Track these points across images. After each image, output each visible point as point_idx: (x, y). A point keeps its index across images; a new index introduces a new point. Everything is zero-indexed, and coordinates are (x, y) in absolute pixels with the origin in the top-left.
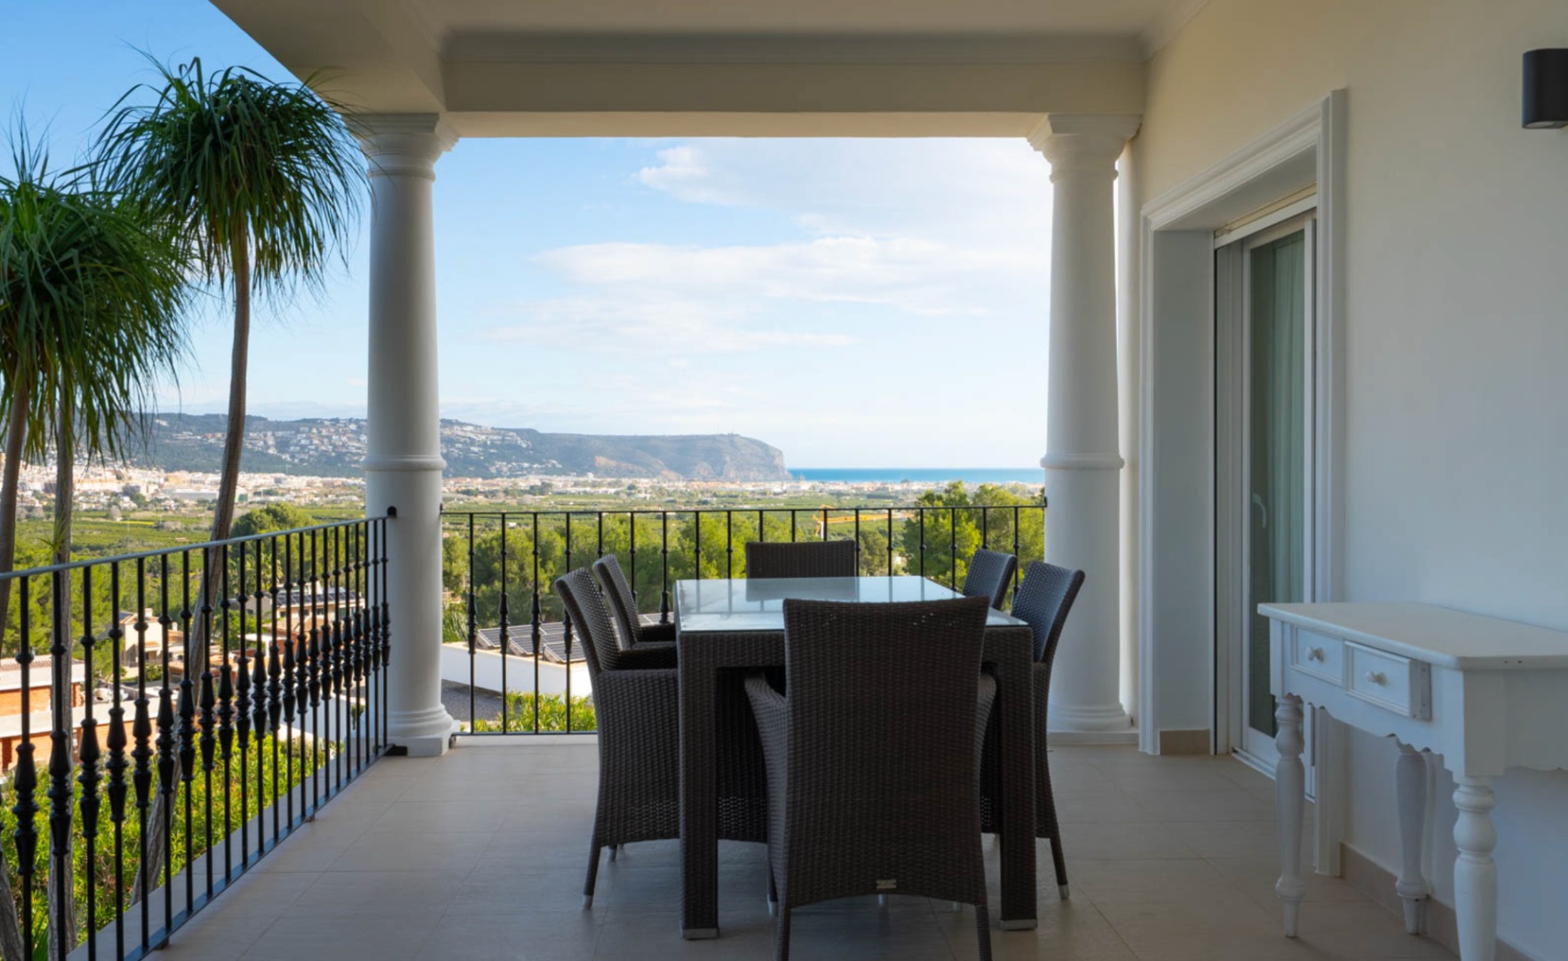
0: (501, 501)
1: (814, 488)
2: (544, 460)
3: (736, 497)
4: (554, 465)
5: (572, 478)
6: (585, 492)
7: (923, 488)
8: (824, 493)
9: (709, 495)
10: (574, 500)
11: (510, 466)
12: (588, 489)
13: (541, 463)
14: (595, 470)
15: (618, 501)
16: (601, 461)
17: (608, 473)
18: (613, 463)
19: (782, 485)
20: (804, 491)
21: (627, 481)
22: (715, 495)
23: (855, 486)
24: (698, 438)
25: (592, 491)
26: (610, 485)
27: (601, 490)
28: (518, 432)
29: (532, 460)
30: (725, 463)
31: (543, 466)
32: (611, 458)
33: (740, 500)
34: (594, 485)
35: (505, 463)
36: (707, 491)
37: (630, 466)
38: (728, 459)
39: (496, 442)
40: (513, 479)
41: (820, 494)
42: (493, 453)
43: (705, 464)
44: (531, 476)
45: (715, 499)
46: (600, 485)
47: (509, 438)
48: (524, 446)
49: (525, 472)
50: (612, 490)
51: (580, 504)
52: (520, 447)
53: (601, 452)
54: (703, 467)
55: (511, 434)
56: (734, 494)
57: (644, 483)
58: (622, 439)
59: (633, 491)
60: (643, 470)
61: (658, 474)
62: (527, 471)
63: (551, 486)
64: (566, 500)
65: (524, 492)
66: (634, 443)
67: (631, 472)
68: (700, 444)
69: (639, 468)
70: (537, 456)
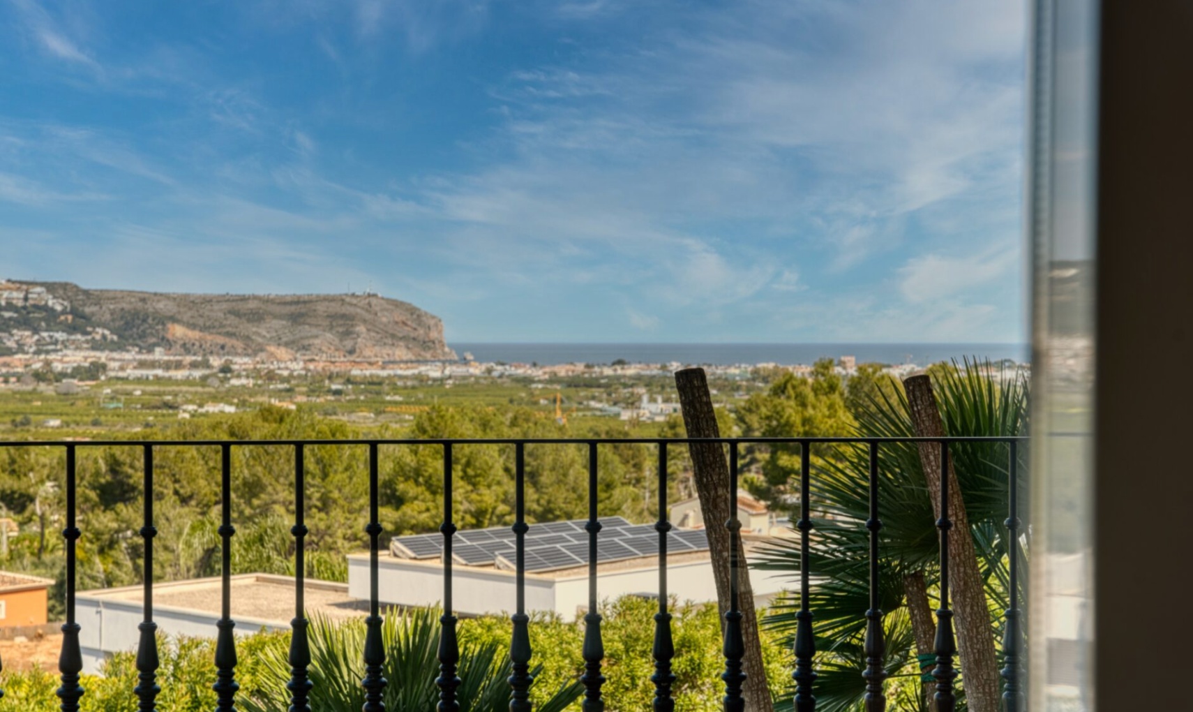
0: (30, 388)
1: (489, 371)
2: (89, 329)
3: (380, 384)
4: (104, 337)
5: (131, 355)
6: (156, 377)
7: (643, 373)
8: (505, 379)
9: (339, 381)
10: (142, 387)
11: (36, 337)
12: (160, 372)
13: (85, 333)
14: (167, 343)
15: (207, 389)
16: (178, 332)
17: (186, 348)
18: (194, 335)
19: (445, 368)
20: (476, 377)
22: (348, 382)
24: (318, 299)
25: (167, 374)
26: (194, 365)
27: (180, 374)
28: (51, 287)
29: (72, 329)
30: (357, 334)
31: (89, 337)
32: (192, 326)
33: (386, 388)
34: (167, 366)
35: (27, 333)
36: (338, 375)
37: (221, 340)
38: (363, 329)
39: (15, 302)
40: (42, 357)
41: (499, 381)
42: (10, 319)
43: (328, 336)
44: (68, 352)
45: (350, 387)
46: (178, 366)
47: (35, 296)
48: (59, 308)
49: (59, 347)
50: (197, 374)
51: (153, 394)
52: (52, 310)
53: (174, 320)
54: (325, 340)
55: (38, 289)
56: (376, 381)
57: (241, 362)
58: (206, 300)
59: (229, 375)
60: (239, 345)
61: (262, 350)
62: (65, 344)
63: (104, 367)
64: (129, 387)
65: (63, 375)
66: (225, 306)
67: (223, 347)
68: (321, 308)
69: (234, 342)
70: (79, 322)
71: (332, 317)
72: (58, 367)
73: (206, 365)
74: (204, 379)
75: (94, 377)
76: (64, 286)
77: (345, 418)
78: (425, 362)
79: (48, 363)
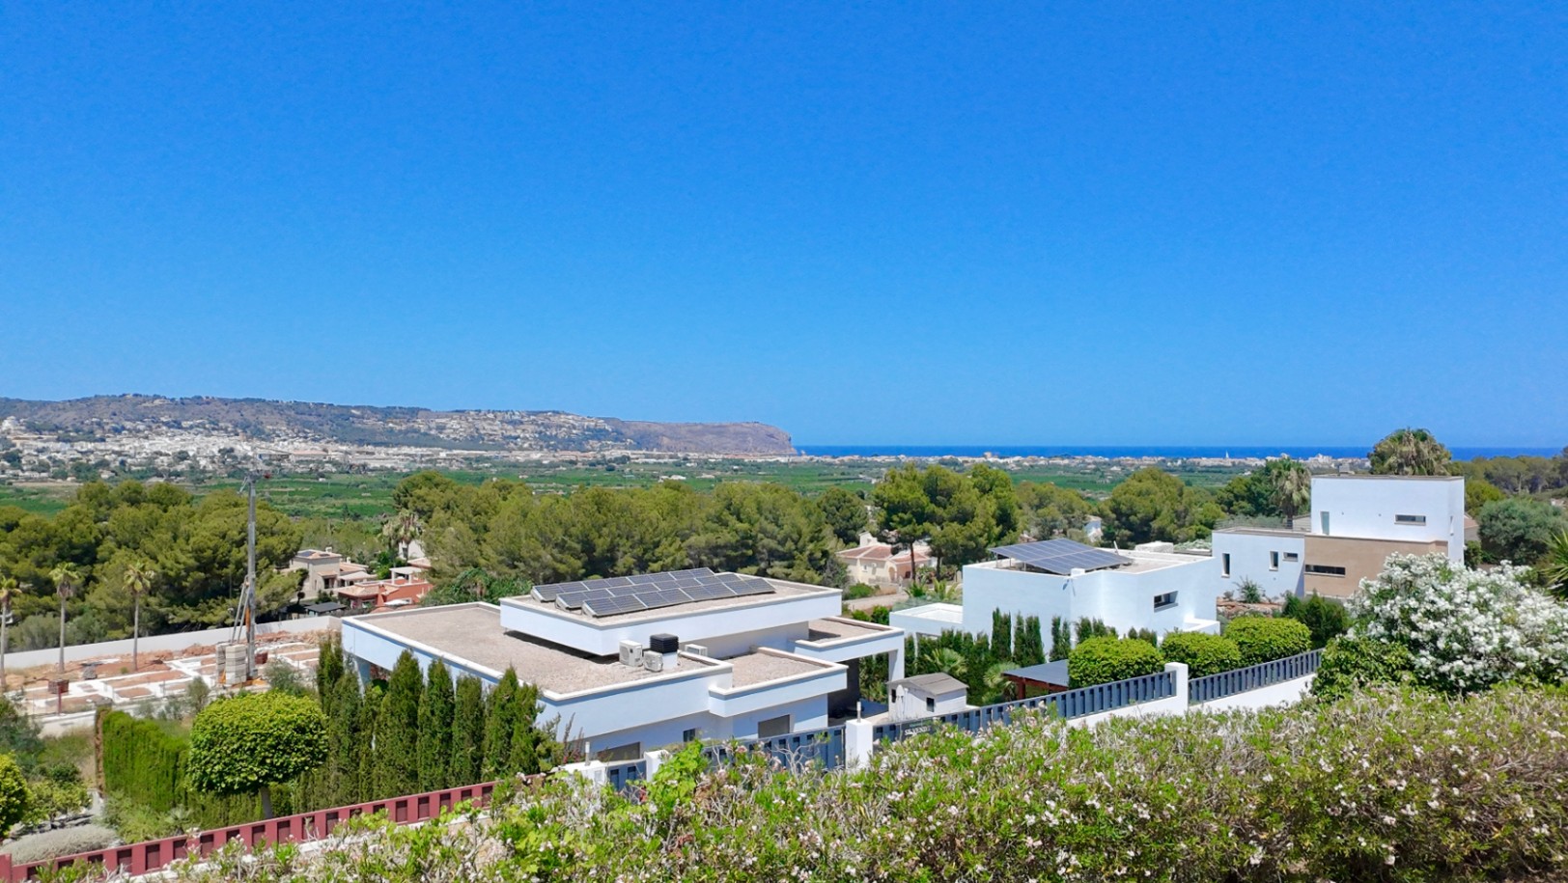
2: (624, 439)
4: (631, 443)
5: (643, 452)
6: (652, 462)
10: (645, 467)
11: (599, 443)
12: (654, 460)
13: (622, 441)
15: (674, 468)
17: (668, 449)
18: (671, 443)
25: (657, 461)
27: (663, 461)
28: (607, 420)
29: (616, 440)
30: (749, 442)
31: (624, 443)
32: (671, 438)
35: (596, 441)
39: (591, 427)
42: (588, 435)
44: (614, 450)
47: (600, 424)
48: (610, 430)
49: (609, 448)
50: (671, 461)
51: (649, 470)
52: (607, 431)
53: (663, 435)
55: (602, 421)
59: (686, 462)
60: (693, 447)
62: (613, 446)
63: (629, 458)
64: (639, 467)
65: (610, 461)
66: (686, 428)
69: (691, 445)
70: (618, 437)
71: (737, 434)
72: (608, 458)
74: (674, 463)
75: (624, 463)
76: (613, 419)
79: (604, 456)
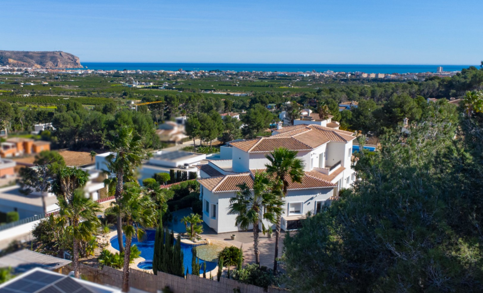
1: (93, 72)
3: (66, 76)
9: (56, 75)
15: (24, 78)
16: (11, 61)
17: (14, 65)
18: (15, 62)
19: (81, 71)
20: (90, 74)
21: (24, 69)
22: (59, 75)
23: (108, 71)
24: (47, 52)
26: (18, 70)
27: (15, 73)
30: (58, 62)
32: (15, 59)
34: (11, 70)
37: (22, 63)
38: (59, 60)
41: (96, 75)
43: (51, 62)
46: (14, 70)
53: (10, 58)
56: (65, 75)
57: (29, 69)
58: (18, 53)
60: (28, 64)
61: (33, 66)
64: (4, 77)
66: (23, 54)
67: (23, 65)
68: (48, 55)
69: (26, 63)
71: (51, 57)
73: (21, 70)
74: (22, 74)
77: (62, 87)
78: (76, 69)
